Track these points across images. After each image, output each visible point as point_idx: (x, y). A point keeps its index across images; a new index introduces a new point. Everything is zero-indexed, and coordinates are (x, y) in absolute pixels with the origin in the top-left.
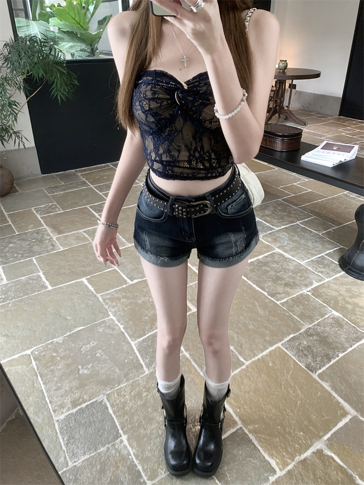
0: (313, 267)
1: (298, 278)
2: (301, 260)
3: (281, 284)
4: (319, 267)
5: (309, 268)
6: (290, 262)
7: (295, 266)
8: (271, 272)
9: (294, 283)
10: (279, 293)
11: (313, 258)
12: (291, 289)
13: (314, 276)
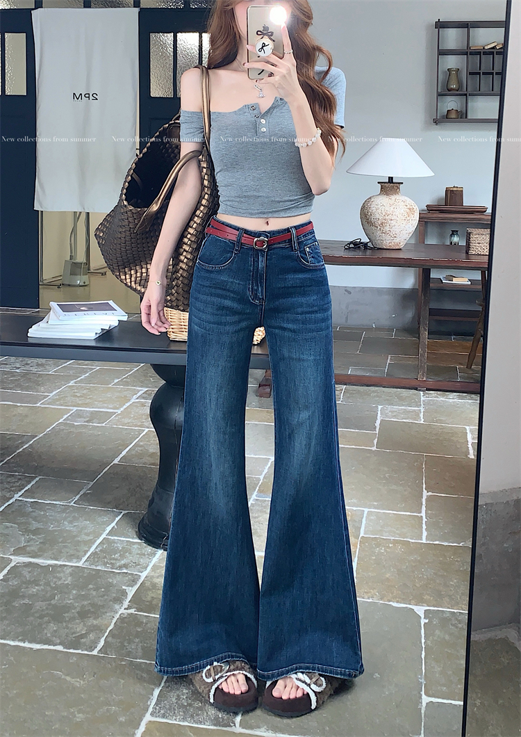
0: (105, 564)
1: (94, 593)
2: (75, 560)
3: (73, 619)
4: (116, 560)
5: (99, 568)
6: (59, 572)
7: (71, 574)
8: (37, 604)
9: (93, 605)
10: (82, 636)
11: (92, 550)
12: (95, 618)
13: (119, 578)
